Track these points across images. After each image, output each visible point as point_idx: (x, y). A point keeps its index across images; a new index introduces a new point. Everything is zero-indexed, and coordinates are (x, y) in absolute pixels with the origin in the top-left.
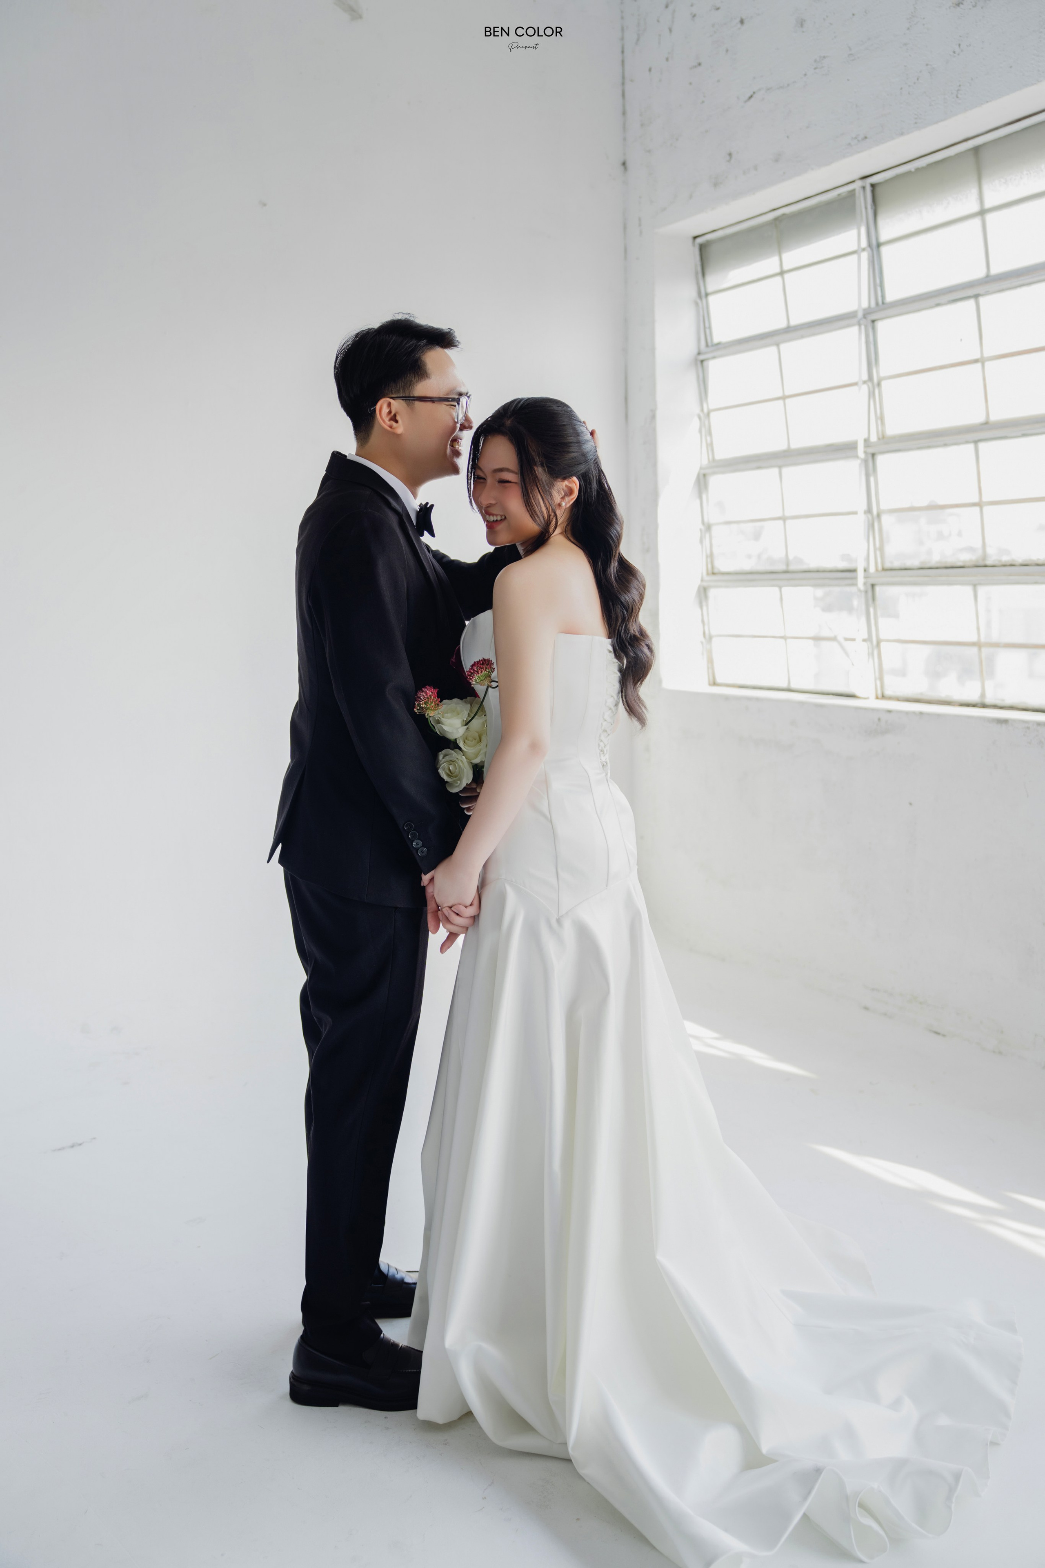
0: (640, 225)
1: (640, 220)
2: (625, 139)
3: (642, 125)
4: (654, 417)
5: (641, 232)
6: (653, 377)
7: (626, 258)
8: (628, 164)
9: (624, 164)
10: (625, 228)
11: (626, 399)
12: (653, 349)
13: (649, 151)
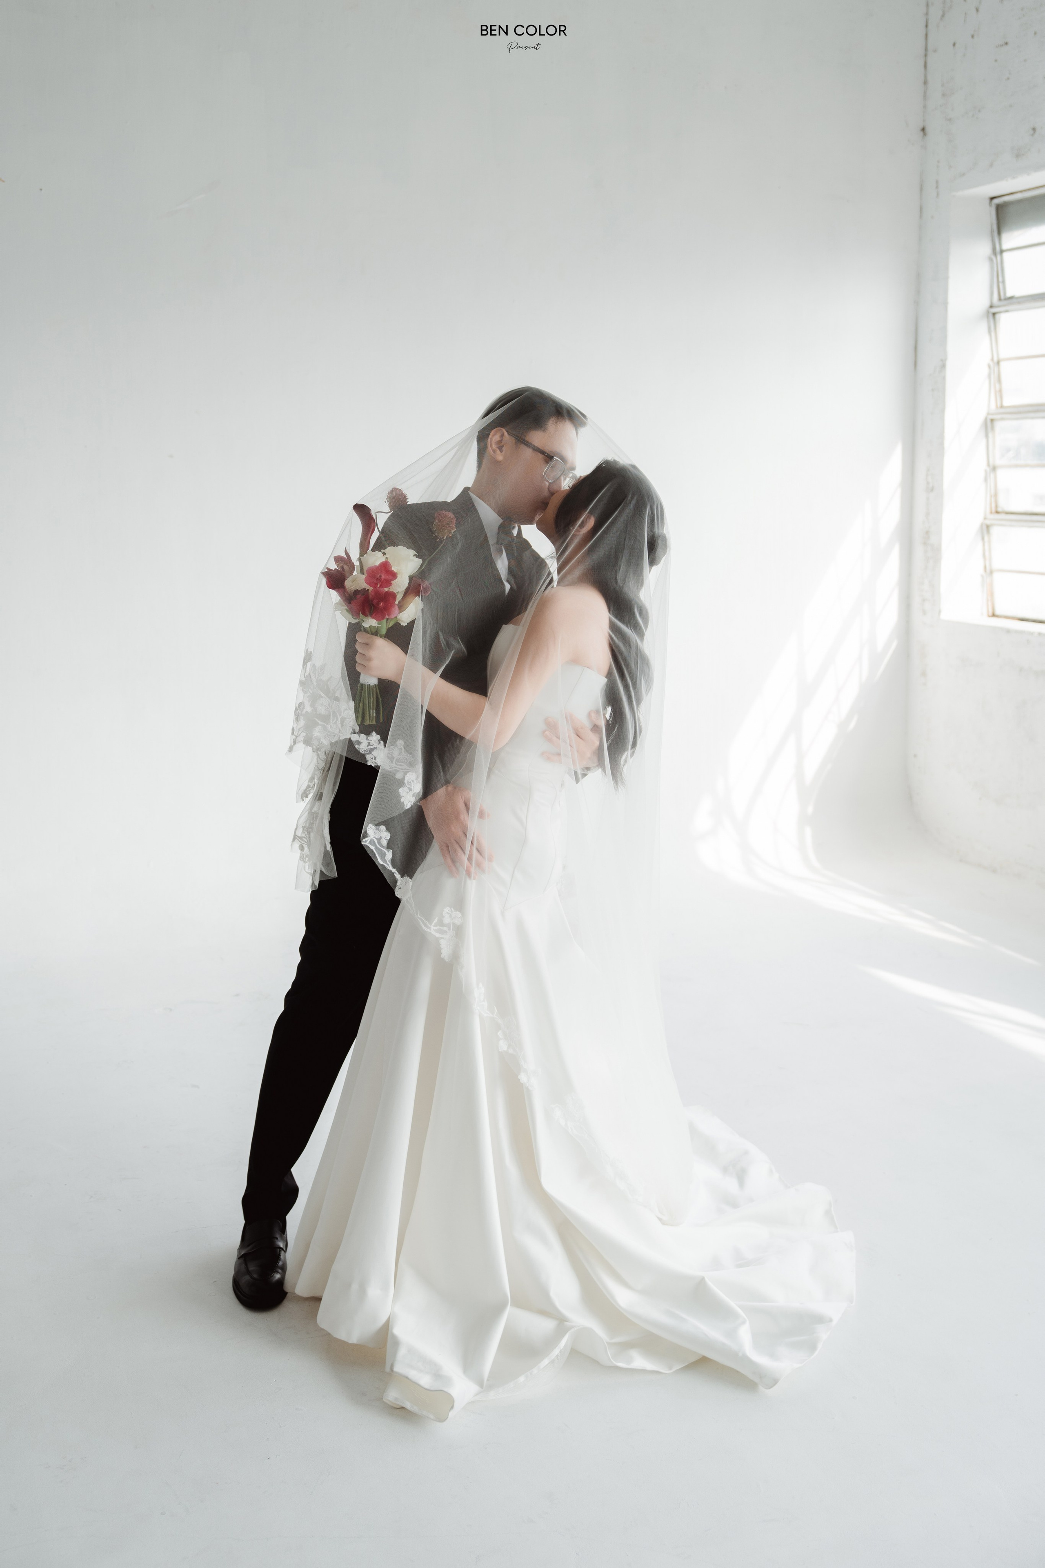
0: (937, 187)
1: (937, 182)
2: (925, 107)
3: (944, 95)
4: (944, 366)
5: (938, 194)
6: (944, 329)
7: (921, 216)
8: (927, 130)
9: (923, 130)
10: (921, 189)
11: (916, 348)
12: (945, 303)
13: (950, 120)
